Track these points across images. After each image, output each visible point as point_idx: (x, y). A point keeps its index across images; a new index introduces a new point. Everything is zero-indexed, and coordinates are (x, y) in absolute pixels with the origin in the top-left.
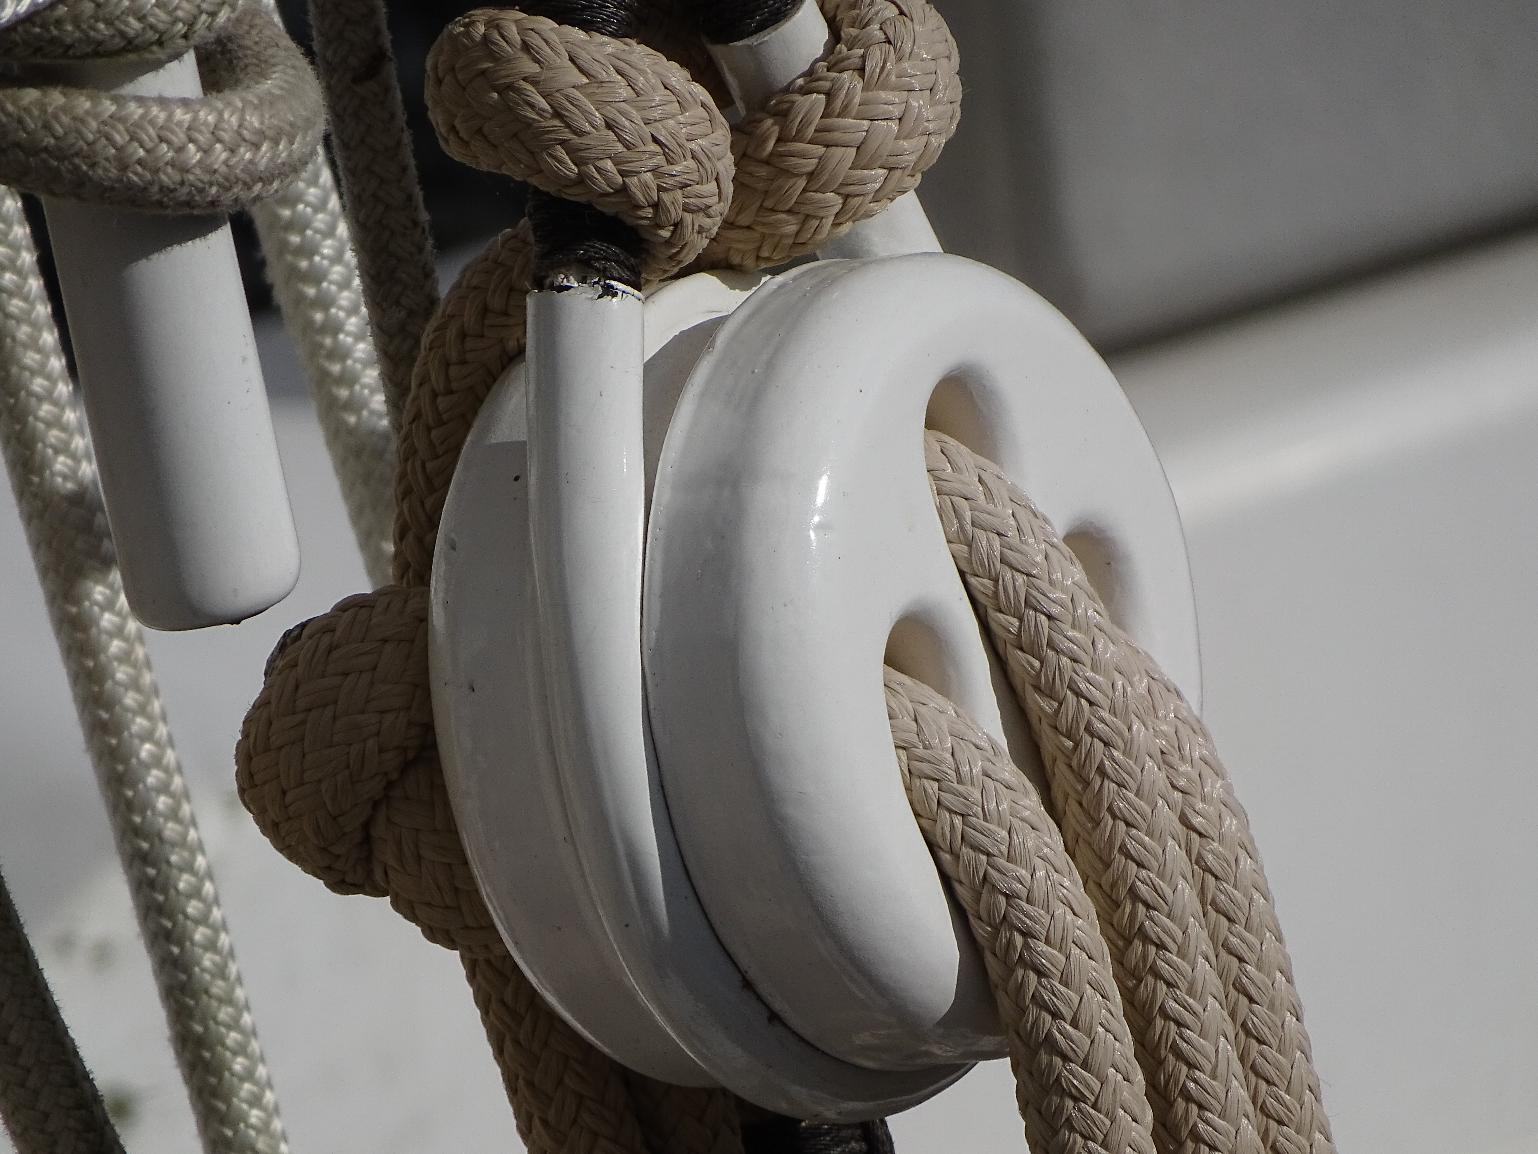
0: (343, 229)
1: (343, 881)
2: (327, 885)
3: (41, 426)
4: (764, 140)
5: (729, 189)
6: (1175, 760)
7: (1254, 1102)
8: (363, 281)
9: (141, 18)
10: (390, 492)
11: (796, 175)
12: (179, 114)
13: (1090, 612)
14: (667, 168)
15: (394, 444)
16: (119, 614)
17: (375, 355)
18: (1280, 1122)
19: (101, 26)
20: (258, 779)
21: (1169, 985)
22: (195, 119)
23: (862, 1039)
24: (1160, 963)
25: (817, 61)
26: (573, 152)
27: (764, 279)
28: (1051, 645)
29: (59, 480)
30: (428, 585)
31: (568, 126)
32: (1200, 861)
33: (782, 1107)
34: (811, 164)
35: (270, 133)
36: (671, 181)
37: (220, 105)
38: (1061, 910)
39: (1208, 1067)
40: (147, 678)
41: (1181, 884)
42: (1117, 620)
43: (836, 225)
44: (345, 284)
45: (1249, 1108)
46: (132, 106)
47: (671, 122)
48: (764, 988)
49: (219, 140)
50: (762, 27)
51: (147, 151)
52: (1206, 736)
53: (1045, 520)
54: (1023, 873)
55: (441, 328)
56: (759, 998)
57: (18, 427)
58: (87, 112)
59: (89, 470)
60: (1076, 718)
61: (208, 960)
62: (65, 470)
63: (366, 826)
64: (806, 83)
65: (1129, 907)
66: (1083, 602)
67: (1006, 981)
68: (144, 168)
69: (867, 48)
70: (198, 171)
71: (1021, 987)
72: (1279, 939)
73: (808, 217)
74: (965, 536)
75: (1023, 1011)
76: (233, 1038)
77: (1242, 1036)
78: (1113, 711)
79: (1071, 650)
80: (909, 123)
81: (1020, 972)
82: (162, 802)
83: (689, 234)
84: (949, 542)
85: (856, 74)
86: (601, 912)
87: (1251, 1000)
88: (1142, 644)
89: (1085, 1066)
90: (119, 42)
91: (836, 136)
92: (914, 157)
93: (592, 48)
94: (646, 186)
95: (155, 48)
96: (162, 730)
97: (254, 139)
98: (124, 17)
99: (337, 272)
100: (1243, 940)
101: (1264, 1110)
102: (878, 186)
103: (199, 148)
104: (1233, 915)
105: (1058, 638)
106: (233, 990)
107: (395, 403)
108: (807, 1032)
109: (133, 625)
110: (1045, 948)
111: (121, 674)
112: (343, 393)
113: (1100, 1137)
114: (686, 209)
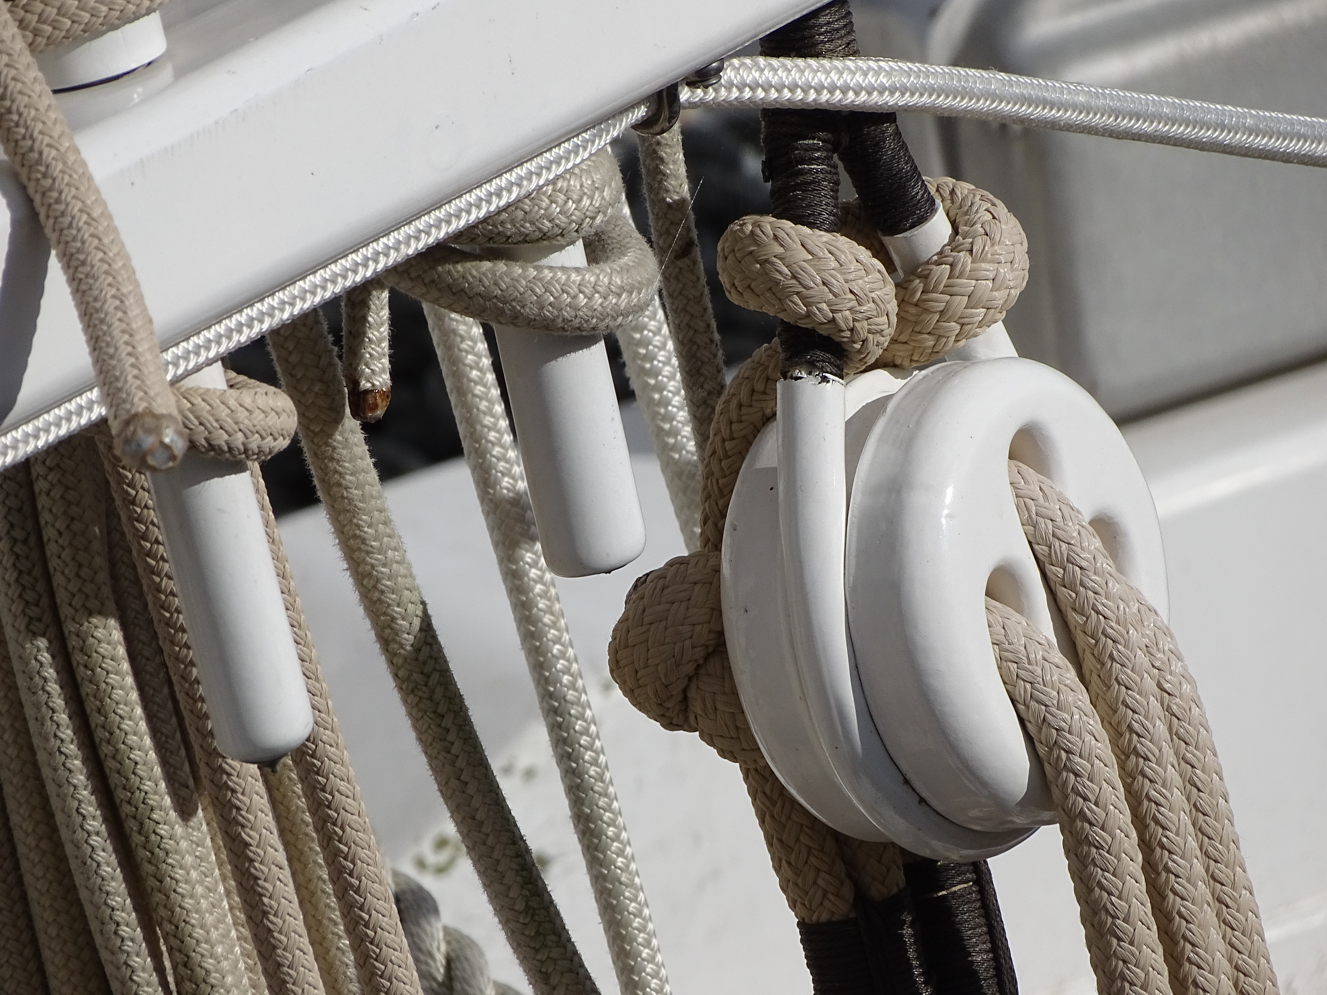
0: (670, 345)
1: (671, 723)
2: (662, 725)
3: (494, 460)
4: (914, 292)
5: (894, 320)
6: (1154, 650)
7: (1201, 849)
8: (681, 375)
9: (550, 221)
10: (698, 498)
11: (933, 312)
12: (574, 276)
13: (1104, 565)
14: (858, 308)
15: (701, 468)
16: (540, 570)
17: (688, 418)
18: (1216, 861)
19: (528, 225)
20: (622, 663)
21: (1151, 781)
22: (583, 279)
23: (973, 813)
24: (1145, 768)
25: (945, 246)
26: (803, 298)
27: (915, 373)
28: (1082, 584)
29: (505, 491)
30: (720, 551)
31: (801, 284)
32: (1168, 709)
33: (926, 853)
34: (941, 306)
35: (627, 288)
36: (861, 316)
37: (598, 271)
38: (1088, 738)
39: (1174, 829)
40: (557, 606)
41: (1158, 722)
42: (1120, 570)
43: (957, 341)
44: (671, 378)
45: (1198, 853)
46: (546, 271)
47: (861, 281)
48: (917, 784)
49: (598, 292)
50: (912, 226)
51: (555, 298)
52: (1172, 637)
53: (1078, 512)
54: (1066, 716)
55: (727, 402)
56: (913, 789)
57: (480, 461)
58: (520, 275)
59: (522, 485)
60: (1097, 627)
61: (593, 771)
62: (509, 486)
63: (685, 691)
64: (939, 258)
65: (1128, 736)
66: (1100, 559)
67: (1057, 780)
68: (553, 308)
69: (974, 238)
70: (585, 310)
71: (1065, 782)
72: (1215, 755)
73: (940, 337)
74: (1032, 521)
75: (1066, 797)
76: (607, 816)
77: (1194, 810)
78: (1118, 623)
79: (1094, 587)
80: (999, 281)
81: (1065, 774)
82: (566, 679)
83: (871, 346)
84: (1023, 525)
85: (968, 253)
86: (821, 740)
87: (1199, 790)
88: (1135, 584)
89: (1103, 828)
90: (538, 234)
91: (955, 290)
92: (1001, 302)
93: (814, 238)
94: (846, 319)
95: (559, 238)
96: (566, 637)
97: (618, 291)
98: (541, 220)
99: (667, 370)
100: (1194, 755)
101: (1207, 854)
102: (980, 318)
103: (585, 297)
104: (1188, 741)
105: (1086, 580)
106: (608, 788)
107: (701, 446)
108: (940, 809)
109: (548, 576)
110: (1079, 760)
111: (542, 604)
112: (671, 441)
113: (1112, 870)
114: (869, 332)
